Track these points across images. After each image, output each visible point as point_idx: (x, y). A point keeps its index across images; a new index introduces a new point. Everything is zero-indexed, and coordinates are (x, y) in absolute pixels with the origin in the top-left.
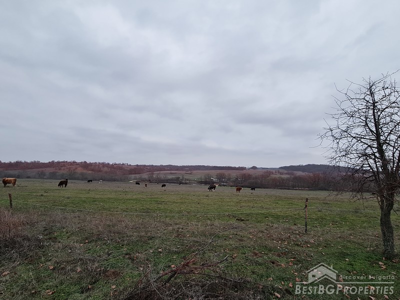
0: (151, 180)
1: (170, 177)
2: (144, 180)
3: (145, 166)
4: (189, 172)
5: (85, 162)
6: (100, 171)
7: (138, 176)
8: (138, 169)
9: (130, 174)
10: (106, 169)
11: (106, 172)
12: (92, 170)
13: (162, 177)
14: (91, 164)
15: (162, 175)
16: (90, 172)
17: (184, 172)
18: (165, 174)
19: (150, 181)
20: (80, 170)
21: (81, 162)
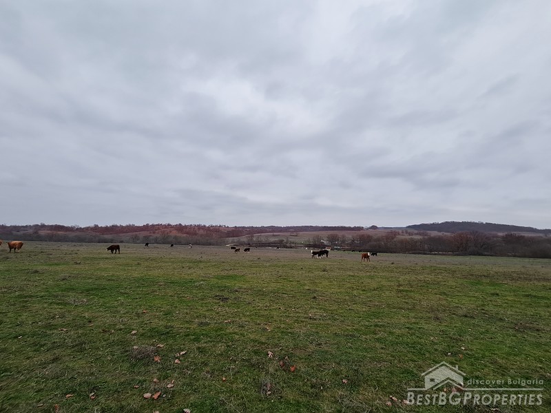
1: (272, 240)
2: (242, 244)
3: (244, 228)
4: (295, 234)
5: (180, 224)
7: (236, 239)
8: (237, 232)
9: (227, 237)
10: (201, 232)
11: (201, 235)
12: (187, 233)
13: (264, 240)
14: (186, 227)
15: (263, 238)
16: (185, 235)
17: (289, 234)
18: (267, 236)
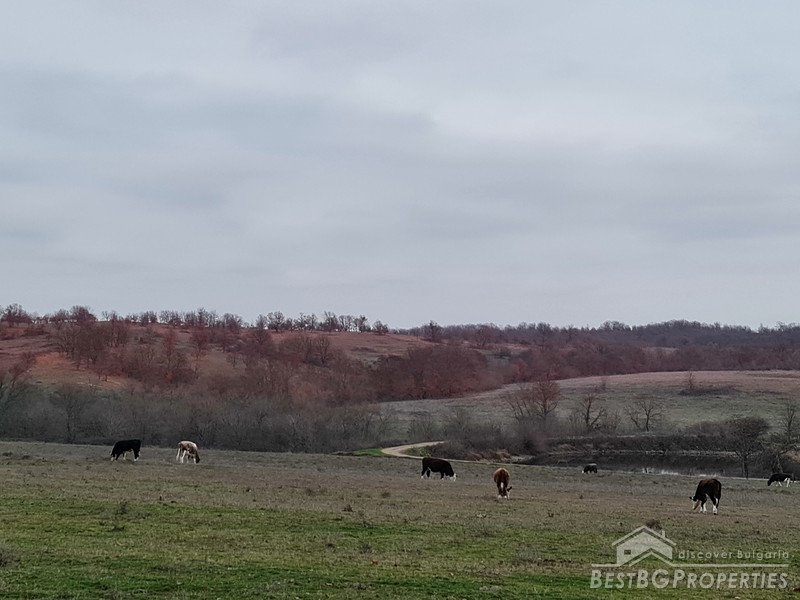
0: (540, 441)
1: (685, 418)
2: (482, 444)
5: (82, 315)
6: (178, 376)
7: (438, 410)
8: (440, 361)
9: (381, 397)
10: (215, 362)
11: (221, 386)
12: (131, 370)
13: (625, 422)
14: (118, 329)
15: (620, 404)
16: (117, 384)
18: (643, 396)
19: (528, 447)
20: (50, 372)
21: (59, 319)
